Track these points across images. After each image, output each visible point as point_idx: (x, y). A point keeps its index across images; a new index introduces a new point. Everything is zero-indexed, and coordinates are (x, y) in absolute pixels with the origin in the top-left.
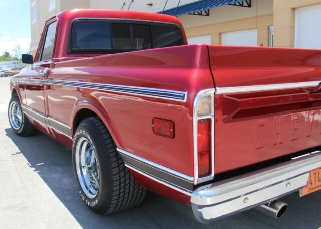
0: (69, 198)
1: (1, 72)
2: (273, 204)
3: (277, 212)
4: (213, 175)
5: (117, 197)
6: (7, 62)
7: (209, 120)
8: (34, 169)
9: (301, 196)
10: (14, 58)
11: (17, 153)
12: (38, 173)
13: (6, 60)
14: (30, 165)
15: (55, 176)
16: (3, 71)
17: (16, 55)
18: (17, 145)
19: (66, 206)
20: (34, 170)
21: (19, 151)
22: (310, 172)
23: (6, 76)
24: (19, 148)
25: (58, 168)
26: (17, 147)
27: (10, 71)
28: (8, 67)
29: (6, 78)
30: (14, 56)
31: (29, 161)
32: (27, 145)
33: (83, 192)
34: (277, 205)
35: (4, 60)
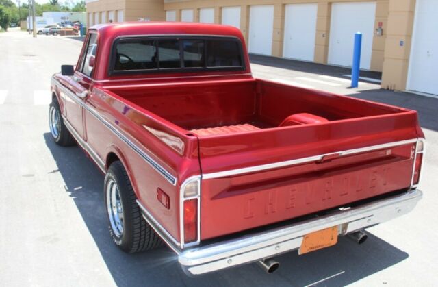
0: (100, 230)
1: (46, 27)
2: (267, 261)
3: (268, 268)
4: (199, 240)
5: (139, 235)
6: (55, 13)
7: (196, 200)
8: (70, 193)
9: (299, 254)
10: (64, 7)
11: (54, 171)
12: (74, 199)
13: (53, 11)
14: (67, 188)
15: (91, 203)
16: (49, 27)
17: (66, 3)
18: (55, 159)
19: (95, 240)
20: (71, 196)
21: (57, 168)
22: (303, 236)
23: (53, 33)
24: (57, 163)
25: (96, 194)
26: (55, 162)
27: (58, 27)
28: (55, 21)
29: (52, 36)
30: (64, 5)
31: (66, 183)
32: (66, 160)
33: (111, 228)
34: (270, 262)
35: (50, 10)
